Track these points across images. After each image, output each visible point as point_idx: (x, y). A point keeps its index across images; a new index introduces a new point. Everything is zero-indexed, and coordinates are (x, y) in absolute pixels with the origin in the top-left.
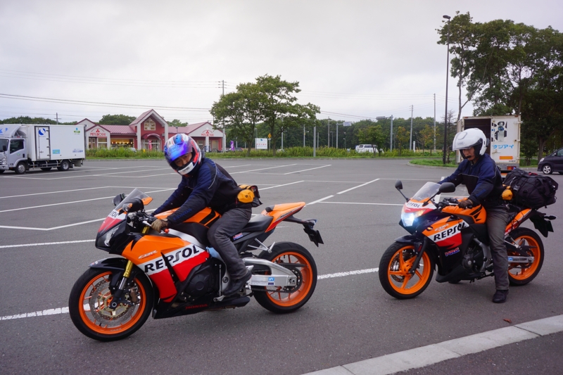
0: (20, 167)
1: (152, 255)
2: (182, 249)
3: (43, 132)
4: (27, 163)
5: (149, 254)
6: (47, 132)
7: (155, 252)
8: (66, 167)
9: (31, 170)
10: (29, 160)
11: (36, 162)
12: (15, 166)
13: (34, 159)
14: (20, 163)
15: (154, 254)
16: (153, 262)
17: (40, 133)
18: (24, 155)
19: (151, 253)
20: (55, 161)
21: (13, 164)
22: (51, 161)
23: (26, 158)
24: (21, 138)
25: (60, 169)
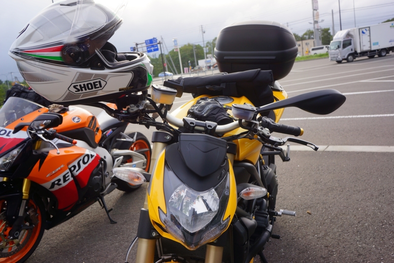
0: (349, 57)
1: (59, 170)
2: (82, 158)
3: (364, 31)
4: (355, 54)
5: (57, 170)
6: (368, 32)
7: (62, 166)
8: (383, 54)
9: (357, 59)
10: (356, 53)
11: (360, 53)
12: (346, 57)
13: (359, 51)
14: (350, 55)
15: (61, 169)
16: (61, 177)
17: (363, 33)
18: (352, 50)
19: (59, 168)
20: (375, 51)
21: (344, 56)
22: (371, 51)
23: (353, 51)
24: (350, 38)
25: (380, 56)
